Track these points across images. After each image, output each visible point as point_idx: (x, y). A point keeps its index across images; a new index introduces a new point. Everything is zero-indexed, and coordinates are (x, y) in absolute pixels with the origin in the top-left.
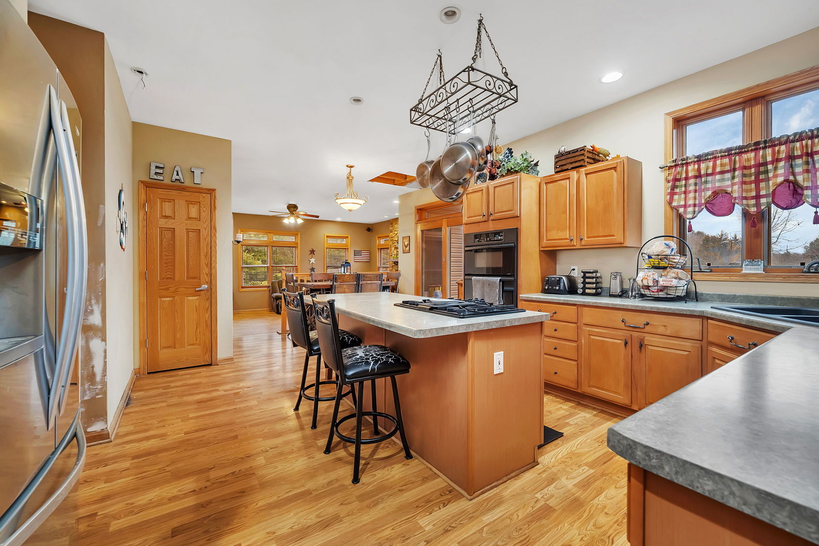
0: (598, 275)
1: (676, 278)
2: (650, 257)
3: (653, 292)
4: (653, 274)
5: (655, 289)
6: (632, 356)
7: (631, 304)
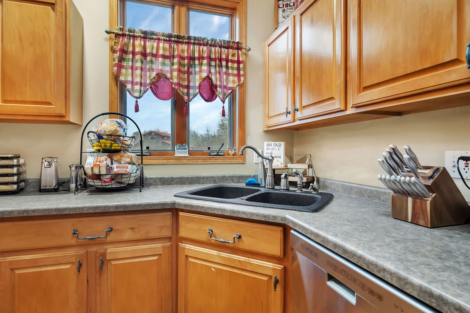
0: (22, 161)
1: (129, 163)
2: (100, 137)
3: (105, 182)
4: (106, 160)
5: (107, 178)
6: (88, 281)
7: (87, 205)
